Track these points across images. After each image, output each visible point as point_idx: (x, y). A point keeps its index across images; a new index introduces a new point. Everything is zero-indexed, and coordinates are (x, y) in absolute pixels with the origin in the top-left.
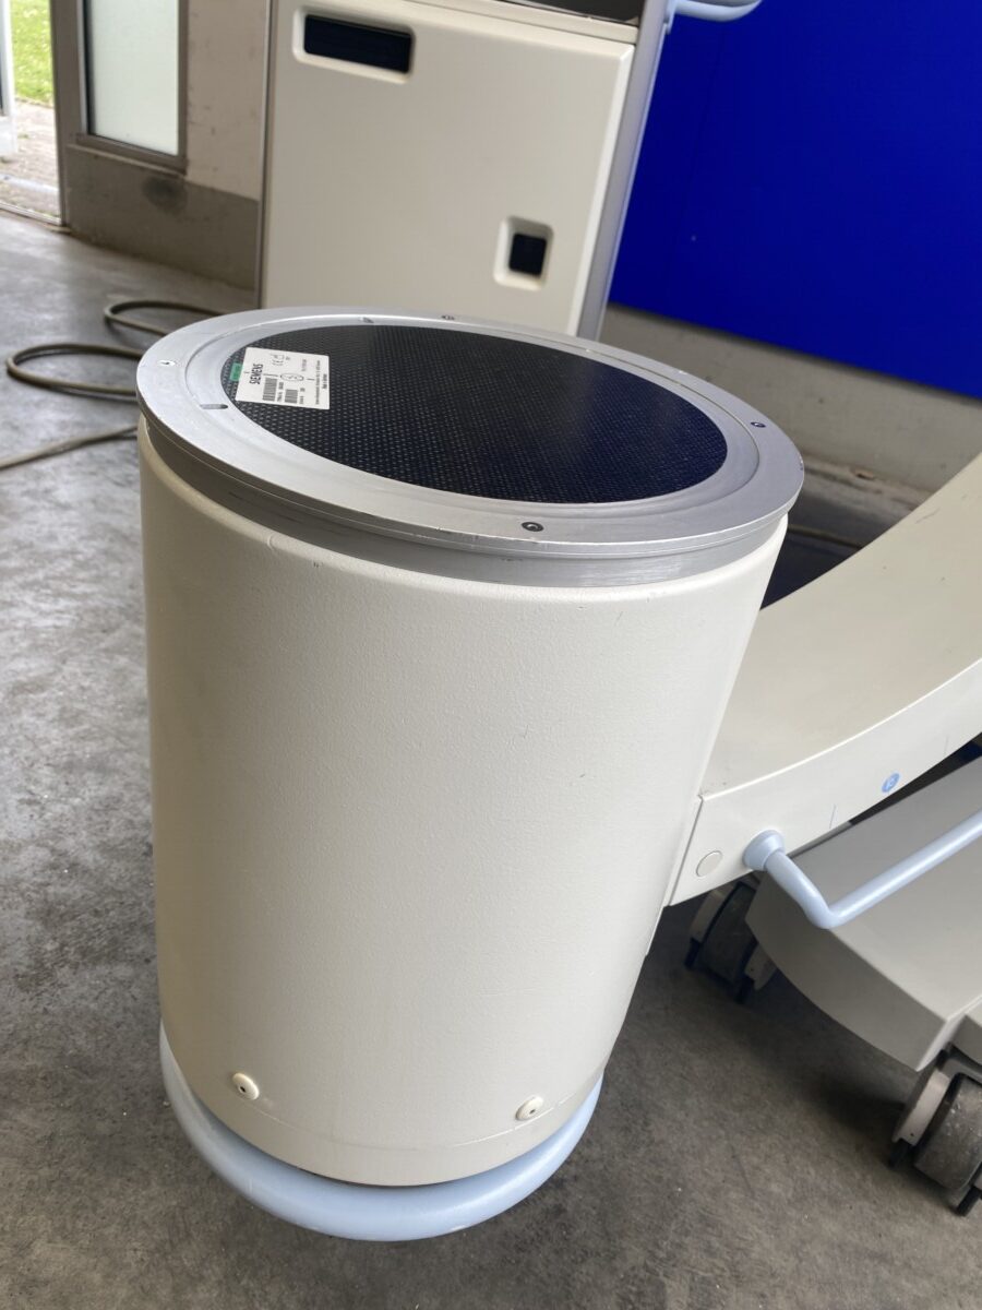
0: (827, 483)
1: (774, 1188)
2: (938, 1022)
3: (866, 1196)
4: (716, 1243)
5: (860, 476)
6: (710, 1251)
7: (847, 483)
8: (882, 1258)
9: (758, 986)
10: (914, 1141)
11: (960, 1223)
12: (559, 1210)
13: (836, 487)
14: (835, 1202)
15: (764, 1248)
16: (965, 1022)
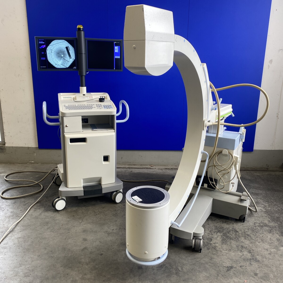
0: (147, 169)
1: (184, 257)
2: (191, 233)
3: (192, 255)
4: (181, 263)
5: (151, 166)
6: (180, 264)
7: (150, 168)
8: (195, 259)
9: (174, 241)
10: (194, 247)
11: (201, 253)
12: (166, 267)
13: (149, 170)
14: (189, 256)
15: (185, 262)
16: (194, 233)
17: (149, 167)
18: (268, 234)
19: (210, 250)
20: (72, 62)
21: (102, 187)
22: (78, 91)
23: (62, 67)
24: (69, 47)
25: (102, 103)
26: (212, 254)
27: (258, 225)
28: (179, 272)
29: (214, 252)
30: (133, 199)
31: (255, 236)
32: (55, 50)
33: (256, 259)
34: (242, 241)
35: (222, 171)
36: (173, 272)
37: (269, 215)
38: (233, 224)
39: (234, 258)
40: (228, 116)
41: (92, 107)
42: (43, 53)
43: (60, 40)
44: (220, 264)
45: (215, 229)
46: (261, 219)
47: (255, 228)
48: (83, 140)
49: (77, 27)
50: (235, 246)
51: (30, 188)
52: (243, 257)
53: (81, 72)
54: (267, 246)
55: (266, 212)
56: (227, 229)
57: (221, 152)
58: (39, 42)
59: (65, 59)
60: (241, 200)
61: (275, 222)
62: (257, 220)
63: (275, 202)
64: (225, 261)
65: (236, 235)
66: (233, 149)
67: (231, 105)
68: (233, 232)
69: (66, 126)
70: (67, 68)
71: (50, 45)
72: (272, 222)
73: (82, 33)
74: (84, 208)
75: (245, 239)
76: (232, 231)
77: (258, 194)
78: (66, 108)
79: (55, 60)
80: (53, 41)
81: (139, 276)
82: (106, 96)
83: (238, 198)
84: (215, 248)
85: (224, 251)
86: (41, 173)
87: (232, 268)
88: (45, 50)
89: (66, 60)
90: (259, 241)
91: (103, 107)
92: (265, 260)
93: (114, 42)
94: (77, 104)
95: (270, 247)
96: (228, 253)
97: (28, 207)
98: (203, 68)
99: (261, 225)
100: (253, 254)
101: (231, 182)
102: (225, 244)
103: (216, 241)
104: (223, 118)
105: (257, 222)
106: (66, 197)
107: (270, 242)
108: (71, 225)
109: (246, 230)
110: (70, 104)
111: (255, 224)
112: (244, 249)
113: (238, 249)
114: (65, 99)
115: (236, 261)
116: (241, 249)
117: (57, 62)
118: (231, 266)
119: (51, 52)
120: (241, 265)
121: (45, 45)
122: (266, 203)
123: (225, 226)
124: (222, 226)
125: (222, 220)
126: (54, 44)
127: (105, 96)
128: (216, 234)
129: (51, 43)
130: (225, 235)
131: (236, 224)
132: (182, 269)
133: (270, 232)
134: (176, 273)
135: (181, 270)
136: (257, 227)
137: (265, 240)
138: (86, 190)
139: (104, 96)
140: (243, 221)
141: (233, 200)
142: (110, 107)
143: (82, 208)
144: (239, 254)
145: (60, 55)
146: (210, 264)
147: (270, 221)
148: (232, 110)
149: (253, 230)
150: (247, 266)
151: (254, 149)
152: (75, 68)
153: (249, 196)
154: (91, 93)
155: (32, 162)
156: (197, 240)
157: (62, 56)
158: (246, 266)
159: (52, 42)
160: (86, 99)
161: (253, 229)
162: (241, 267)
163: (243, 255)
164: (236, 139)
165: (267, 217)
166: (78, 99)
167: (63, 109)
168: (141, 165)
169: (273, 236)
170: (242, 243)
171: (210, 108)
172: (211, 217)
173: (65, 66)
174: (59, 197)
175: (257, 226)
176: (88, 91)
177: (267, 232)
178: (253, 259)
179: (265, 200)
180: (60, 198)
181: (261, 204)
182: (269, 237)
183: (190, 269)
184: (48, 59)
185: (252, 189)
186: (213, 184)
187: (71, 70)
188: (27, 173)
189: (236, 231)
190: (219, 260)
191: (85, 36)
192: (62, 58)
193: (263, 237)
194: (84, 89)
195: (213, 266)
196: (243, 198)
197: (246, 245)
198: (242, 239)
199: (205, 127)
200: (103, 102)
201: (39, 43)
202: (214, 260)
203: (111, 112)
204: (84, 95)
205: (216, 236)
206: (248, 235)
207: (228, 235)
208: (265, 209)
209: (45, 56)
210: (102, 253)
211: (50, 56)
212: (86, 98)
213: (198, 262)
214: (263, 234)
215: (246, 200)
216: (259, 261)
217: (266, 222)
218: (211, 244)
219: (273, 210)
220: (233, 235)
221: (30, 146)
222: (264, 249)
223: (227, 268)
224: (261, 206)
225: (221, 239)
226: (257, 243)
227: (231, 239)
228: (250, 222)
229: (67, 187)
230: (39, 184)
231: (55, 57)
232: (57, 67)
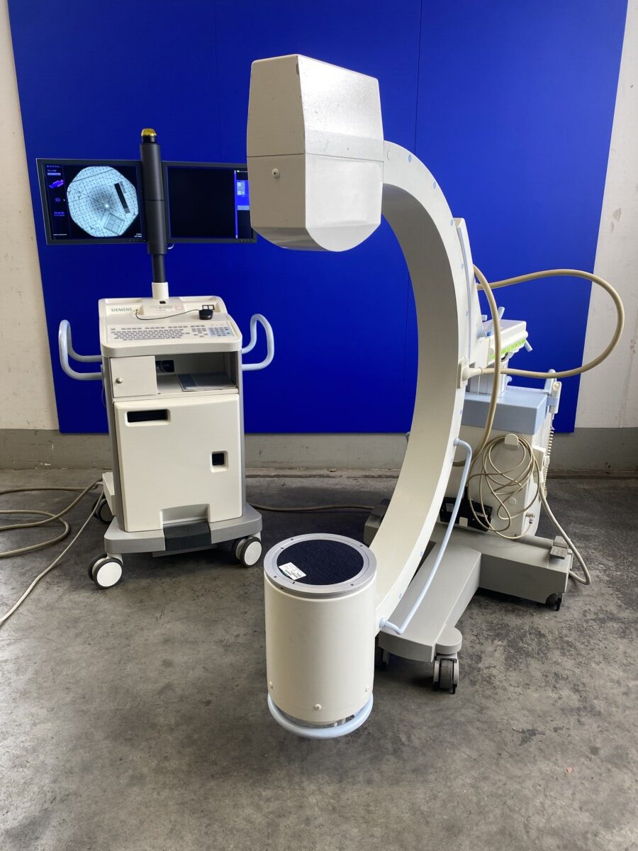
0: (322, 479)
1: (413, 707)
2: (431, 648)
3: (433, 699)
4: (406, 724)
5: (331, 471)
6: (405, 726)
7: (328, 477)
8: (441, 710)
9: (387, 664)
10: (438, 681)
11: (454, 696)
12: (369, 733)
13: (326, 480)
14: (427, 704)
15: (416, 720)
16: (437, 646)
17: (325, 472)
18: (619, 640)
19: (477, 686)
20: (132, 220)
21: (212, 530)
22: (147, 293)
23: (106, 235)
24: (122, 185)
25: (207, 324)
26: (483, 696)
27: (593, 617)
28: (402, 746)
29: (489, 693)
30: (281, 571)
31: (587, 646)
32: (88, 191)
33: (593, 708)
34: (554, 659)
35: (504, 486)
36: (387, 749)
37: (618, 590)
38: (533, 615)
39: (538, 708)
40: (517, 351)
41: (182, 332)
42: (59, 200)
43: (101, 168)
44: (503, 725)
45: (488, 630)
46: (600, 602)
47: (585, 625)
48: (161, 415)
49: (142, 134)
50: (538, 674)
51: (37, 530)
52: (560, 702)
53: (155, 246)
54: (618, 673)
55: (609, 582)
56: (519, 630)
57: (502, 440)
58: (47, 172)
59: (115, 214)
60: (552, 558)
61: (633, 609)
62: (590, 604)
63: (631, 556)
64: (515, 715)
65: (539, 643)
66: (532, 433)
67: (524, 323)
68: (533, 636)
69: (118, 382)
70: (119, 237)
71: (75, 179)
72: (626, 609)
73: (155, 148)
74: (168, 580)
75: (564, 654)
76: (530, 634)
77: (588, 536)
78: (116, 336)
79: (88, 217)
80: (83, 170)
81: (303, 761)
82: (217, 305)
83: (543, 552)
84: (489, 680)
85: (512, 689)
86: (66, 492)
87: (535, 734)
88: (62, 193)
89: (118, 218)
90: (597, 660)
91: (208, 332)
92: (614, 709)
93: (235, 171)
94: (143, 326)
95: (626, 675)
96: (521, 692)
97: (30, 581)
98: (459, 231)
99: (601, 616)
100: (584, 694)
101: (525, 513)
102: (515, 669)
103: (492, 662)
104: (507, 354)
105: (589, 610)
106: (124, 556)
107: (625, 662)
108: (135, 626)
109: (565, 632)
110: (126, 326)
111: (585, 616)
112: (561, 682)
113: (547, 682)
114: (115, 313)
115: (543, 716)
116: (553, 681)
117: (94, 223)
118: (530, 728)
119: (79, 197)
120: (556, 726)
121: (62, 181)
122: (610, 559)
123: (513, 621)
124: (506, 622)
125: (505, 605)
126: (86, 176)
127: (215, 303)
128: (490, 643)
129: (78, 175)
130: (512, 644)
131: (539, 616)
132: (409, 738)
133: (623, 634)
134: (394, 750)
135: (407, 743)
136: (591, 623)
137: (612, 657)
138: (171, 536)
139: (213, 306)
140: (556, 608)
141: (531, 556)
142: (226, 332)
143: (163, 580)
144: (551, 695)
145: (101, 205)
146: (478, 723)
147: (620, 606)
148: (526, 334)
149: (582, 632)
150: (571, 726)
151: (576, 426)
152: (139, 235)
153: (570, 547)
154: (181, 298)
155: (46, 464)
156: (445, 664)
157: (107, 206)
158: (568, 729)
159: (80, 172)
160: (169, 312)
161: (582, 629)
162: (556, 730)
163: (560, 698)
164: (538, 408)
165: (615, 596)
166: (147, 314)
167: (109, 339)
168: (307, 468)
169: (630, 645)
170: (557, 666)
171: (474, 331)
172: (476, 597)
173: (114, 232)
174: (105, 556)
175: (591, 620)
176: (173, 292)
177: (616, 636)
178: (585, 708)
179: (605, 551)
180: (107, 558)
181: (596, 563)
182: (622, 648)
183: (428, 739)
184: (72, 215)
185: (572, 524)
186: (482, 519)
187: (130, 241)
188: (33, 492)
189: (541, 635)
190: (502, 712)
191: (163, 156)
192: (107, 213)
193: (606, 648)
194: (162, 289)
195: (486, 730)
196: (555, 551)
197: (566, 672)
198: (556, 655)
199: (464, 379)
200: (210, 318)
201: (49, 174)
202: (489, 712)
203: (229, 345)
204: (163, 302)
205: (491, 649)
206: (570, 644)
207: (521, 644)
208: (608, 576)
209: (64, 206)
210: (209, 698)
211: (76, 206)
212: (167, 310)
213: (447, 718)
214: (606, 642)
215: (563, 558)
216: (599, 714)
217: (612, 608)
218: (479, 668)
219: (628, 577)
220: (534, 645)
221: (40, 427)
222: (612, 681)
223: (521, 734)
224: (596, 567)
225: (503, 657)
226: (593, 665)
227: (528, 655)
228: (573, 608)
229: (125, 531)
230: (60, 519)
231: (89, 209)
232: (95, 235)
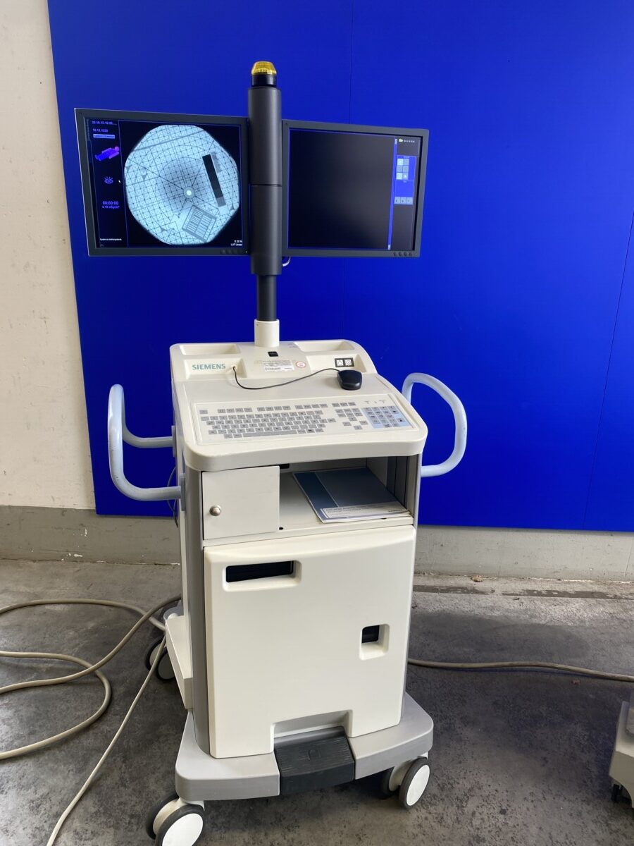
0: (467, 597)
5: (476, 581)
7: (475, 591)
13: (473, 598)
20: (228, 219)
21: (357, 758)
22: (247, 336)
23: (185, 242)
24: (215, 158)
25: (357, 399)
32: (160, 167)
41: (322, 417)
42: (111, 181)
43: (182, 128)
49: (253, 71)
53: (263, 263)
58: (92, 133)
59: (201, 206)
69: (213, 513)
70: (206, 245)
71: (139, 145)
73: (274, 94)
78: (210, 428)
79: (158, 211)
80: (153, 131)
82: (358, 357)
86: (105, 608)
88: (117, 168)
89: (206, 213)
91: (364, 418)
93: (396, 140)
94: (254, 403)
110: (225, 404)
114: (199, 372)
117: (167, 221)
119: (144, 177)
121: (117, 148)
126: (156, 141)
127: (354, 356)
129: (143, 140)
139: (351, 359)
142: (396, 417)
145: (180, 191)
152: (238, 243)
154: (296, 343)
155: (76, 555)
157: (189, 193)
159: (148, 135)
160: (287, 371)
166: (253, 377)
173: (198, 237)
176: (285, 335)
180: (180, 802)
184: (131, 207)
187: (223, 251)
188: (58, 608)
191: (285, 112)
192: (189, 204)
194: (270, 330)
200: (359, 388)
201: (95, 136)
204: (273, 354)
209: (119, 192)
211: (139, 192)
212: (283, 368)
221: (68, 505)
229: (209, 753)
230: (98, 673)
231: (159, 198)
232: (168, 242)
